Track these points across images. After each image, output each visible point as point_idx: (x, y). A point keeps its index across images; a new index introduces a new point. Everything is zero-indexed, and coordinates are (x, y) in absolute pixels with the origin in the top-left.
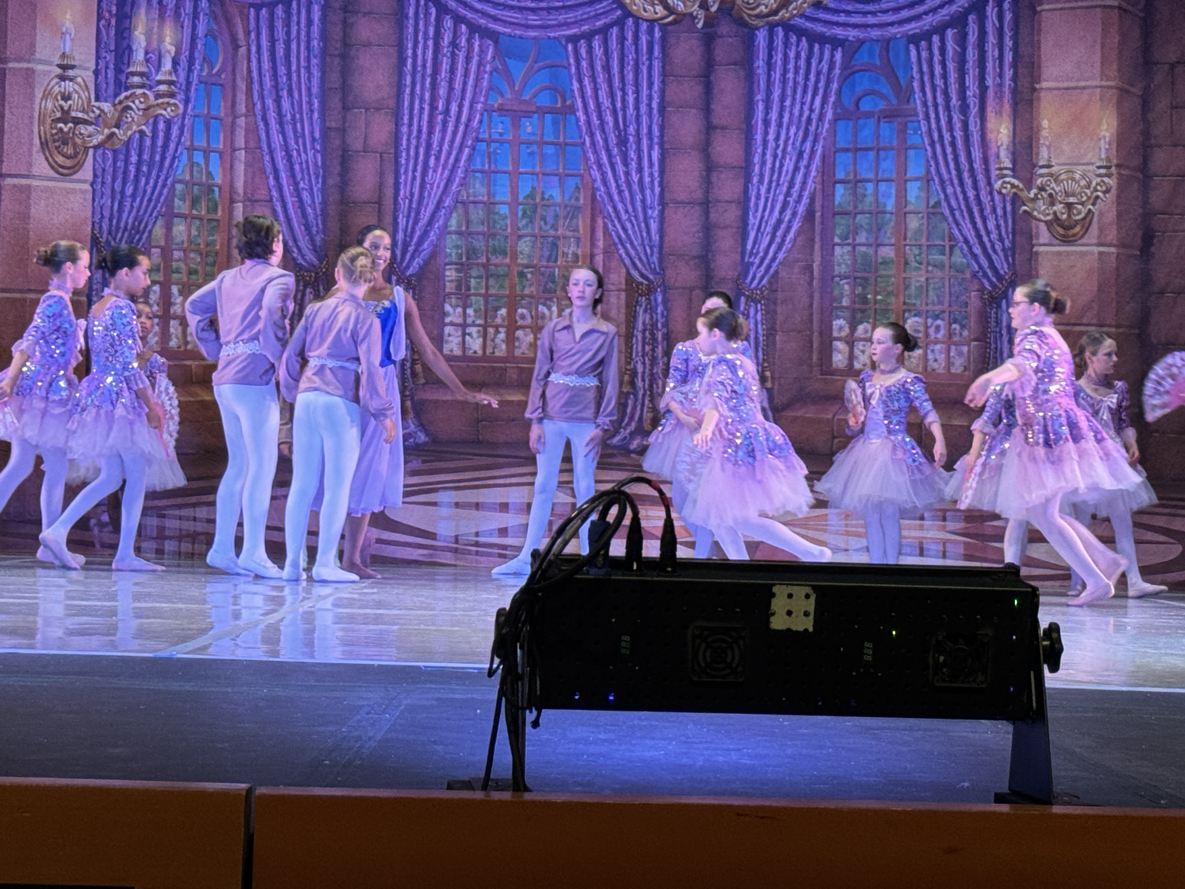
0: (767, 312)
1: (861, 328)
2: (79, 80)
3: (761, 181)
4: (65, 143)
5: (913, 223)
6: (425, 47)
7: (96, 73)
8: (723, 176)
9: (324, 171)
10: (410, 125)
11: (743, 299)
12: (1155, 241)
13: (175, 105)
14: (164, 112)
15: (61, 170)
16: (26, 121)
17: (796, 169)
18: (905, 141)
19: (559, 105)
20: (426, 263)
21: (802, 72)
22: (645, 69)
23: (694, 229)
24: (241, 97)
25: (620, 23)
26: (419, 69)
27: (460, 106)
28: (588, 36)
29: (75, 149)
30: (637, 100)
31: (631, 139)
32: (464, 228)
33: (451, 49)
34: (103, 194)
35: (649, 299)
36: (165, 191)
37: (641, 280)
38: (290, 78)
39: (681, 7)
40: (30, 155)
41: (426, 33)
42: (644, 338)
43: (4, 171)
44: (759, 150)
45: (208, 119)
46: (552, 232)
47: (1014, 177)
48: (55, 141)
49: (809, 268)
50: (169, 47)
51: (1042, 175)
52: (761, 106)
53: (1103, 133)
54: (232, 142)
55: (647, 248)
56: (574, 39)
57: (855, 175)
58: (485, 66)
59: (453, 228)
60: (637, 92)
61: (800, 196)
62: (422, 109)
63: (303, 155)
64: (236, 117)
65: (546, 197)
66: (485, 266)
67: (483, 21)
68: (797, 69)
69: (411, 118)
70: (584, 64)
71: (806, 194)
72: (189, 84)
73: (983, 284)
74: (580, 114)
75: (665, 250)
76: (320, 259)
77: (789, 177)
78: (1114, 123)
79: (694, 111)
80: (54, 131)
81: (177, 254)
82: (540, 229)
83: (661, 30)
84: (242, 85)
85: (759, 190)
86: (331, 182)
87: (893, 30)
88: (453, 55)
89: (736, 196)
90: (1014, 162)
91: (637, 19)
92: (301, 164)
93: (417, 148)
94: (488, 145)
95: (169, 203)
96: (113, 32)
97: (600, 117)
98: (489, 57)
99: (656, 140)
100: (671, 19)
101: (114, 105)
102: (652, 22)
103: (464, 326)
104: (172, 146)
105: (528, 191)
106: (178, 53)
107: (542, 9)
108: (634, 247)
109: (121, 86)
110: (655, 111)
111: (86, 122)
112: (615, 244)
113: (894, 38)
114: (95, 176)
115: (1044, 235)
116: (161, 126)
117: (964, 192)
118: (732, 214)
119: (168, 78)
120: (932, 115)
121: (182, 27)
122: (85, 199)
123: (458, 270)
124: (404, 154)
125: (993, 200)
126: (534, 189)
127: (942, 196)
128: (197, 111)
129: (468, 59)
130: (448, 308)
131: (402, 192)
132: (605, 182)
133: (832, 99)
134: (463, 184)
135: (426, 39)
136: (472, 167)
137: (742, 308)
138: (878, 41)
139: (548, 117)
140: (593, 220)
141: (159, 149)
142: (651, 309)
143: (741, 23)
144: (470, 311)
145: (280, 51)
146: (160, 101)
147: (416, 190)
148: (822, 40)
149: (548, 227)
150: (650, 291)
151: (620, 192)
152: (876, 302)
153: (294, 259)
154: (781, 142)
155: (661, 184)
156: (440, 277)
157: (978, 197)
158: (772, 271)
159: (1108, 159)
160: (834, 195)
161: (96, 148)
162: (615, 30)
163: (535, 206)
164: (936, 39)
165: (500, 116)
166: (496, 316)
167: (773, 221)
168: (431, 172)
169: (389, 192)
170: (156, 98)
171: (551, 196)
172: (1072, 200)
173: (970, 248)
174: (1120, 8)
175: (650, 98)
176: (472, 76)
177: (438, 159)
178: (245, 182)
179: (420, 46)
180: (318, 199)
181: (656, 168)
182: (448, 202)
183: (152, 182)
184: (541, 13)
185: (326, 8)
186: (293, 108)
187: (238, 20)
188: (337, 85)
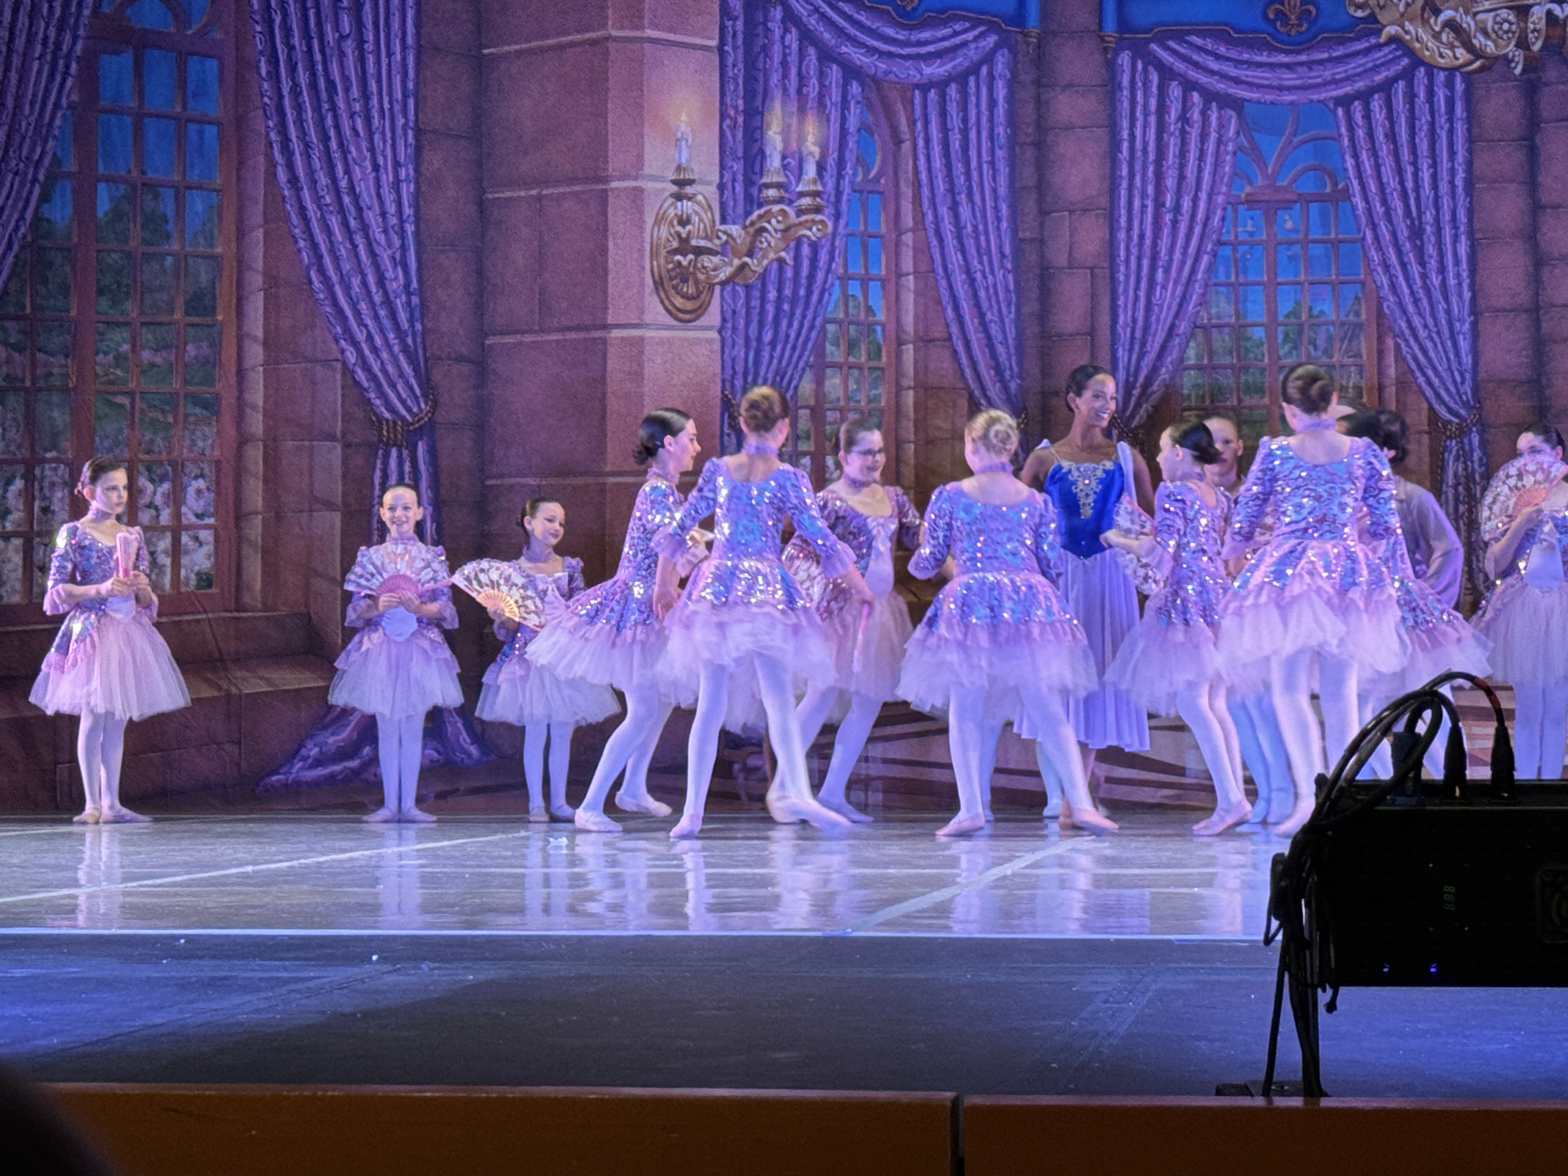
2: (700, 198)
4: (685, 280)
6: (1145, 126)
7: (721, 187)
8: (1557, 272)
9: (1018, 298)
10: (1129, 229)
13: (822, 222)
14: (808, 233)
15: (681, 315)
16: (635, 256)
19: (1328, 190)
20: (1158, 409)
22: (1444, 135)
23: (1521, 344)
24: (907, 208)
25: (1408, 75)
26: (1139, 154)
27: (1195, 200)
28: (1365, 96)
29: (697, 288)
30: (1434, 177)
31: (1429, 229)
32: (1206, 361)
33: (1179, 125)
34: (734, 343)
35: (1462, 442)
36: (814, 334)
37: (1449, 417)
38: (969, 179)
39: (1490, 48)
40: (642, 298)
41: (1146, 105)
42: (1456, 495)
43: (609, 321)
45: (865, 239)
46: (1325, 360)
48: (671, 279)
50: (812, 147)
54: (897, 265)
55: (1456, 373)
56: (1345, 102)
58: (1226, 145)
59: (1192, 362)
60: (1434, 165)
62: (1144, 207)
63: (990, 278)
64: (900, 234)
65: (1315, 312)
67: (1221, 86)
69: (1130, 221)
70: (1361, 133)
72: (839, 193)
74: (1358, 200)
75: (1482, 375)
79: (1515, 186)
80: (670, 266)
81: (831, 416)
83: (1464, 80)
84: (907, 191)
86: (1026, 310)
88: (1183, 133)
91: (1431, 69)
92: (987, 289)
93: (1139, 259)
94: (1235, 251)
95: (819, 350)
96: (740, 134)
98: (1232, 133)
99: (1462, 229)
100: (1477, 64)
101: (745, 228)
102: (1451, 71)
104: (820, 275)
105: (1290, 306)
106: (824, 155)
107: (1301, 64)
108: (1438, 375)
109: (752, 202)
110: (1460, 189)
111: (710, 252)
112: (1412, 371)
114: (724, 320)
116: (806, 250)
119: (812, 188)
121: (828, 120)
122: (712, 351)
124: (1122, 268)
126: (1298, 303)
128: (850, 229)
129: (1203, 137)
131: (1121, 318)
132: (1393, 287)
134: (1203, 302)
135: (1146, 115)
136: (1214, 280)
139: (1314, 206)
140: (1380, 340)
141: (804, 281)
142: (1465, 456)
145: (956, 144)
146: (803, 218)
147: (1140, 315)
149: (1319, 353)
150: (1462, 432)
151: (1416, 301)
155: (1472, 286)
161: (723, 284)
162: (1401, 85)
163: (1301, 327)
165: (1248, 209)
168: (1158, 288)
169: (1105, 319)
170: (798, 216)
171: (1322, 312)
175: (1452, 171)
176: (1210, 159)
177: (1167, 271)
178: (916, 316)
179: (1139, 124)
180: (1011, 334)
181: (1464, 266)
182: (1183, 327)
183: (796, 324)
184: (1299, 69)
185: (1013, 83)
186: (975, 217)
187: (899, 107)
188: (1032, 182)
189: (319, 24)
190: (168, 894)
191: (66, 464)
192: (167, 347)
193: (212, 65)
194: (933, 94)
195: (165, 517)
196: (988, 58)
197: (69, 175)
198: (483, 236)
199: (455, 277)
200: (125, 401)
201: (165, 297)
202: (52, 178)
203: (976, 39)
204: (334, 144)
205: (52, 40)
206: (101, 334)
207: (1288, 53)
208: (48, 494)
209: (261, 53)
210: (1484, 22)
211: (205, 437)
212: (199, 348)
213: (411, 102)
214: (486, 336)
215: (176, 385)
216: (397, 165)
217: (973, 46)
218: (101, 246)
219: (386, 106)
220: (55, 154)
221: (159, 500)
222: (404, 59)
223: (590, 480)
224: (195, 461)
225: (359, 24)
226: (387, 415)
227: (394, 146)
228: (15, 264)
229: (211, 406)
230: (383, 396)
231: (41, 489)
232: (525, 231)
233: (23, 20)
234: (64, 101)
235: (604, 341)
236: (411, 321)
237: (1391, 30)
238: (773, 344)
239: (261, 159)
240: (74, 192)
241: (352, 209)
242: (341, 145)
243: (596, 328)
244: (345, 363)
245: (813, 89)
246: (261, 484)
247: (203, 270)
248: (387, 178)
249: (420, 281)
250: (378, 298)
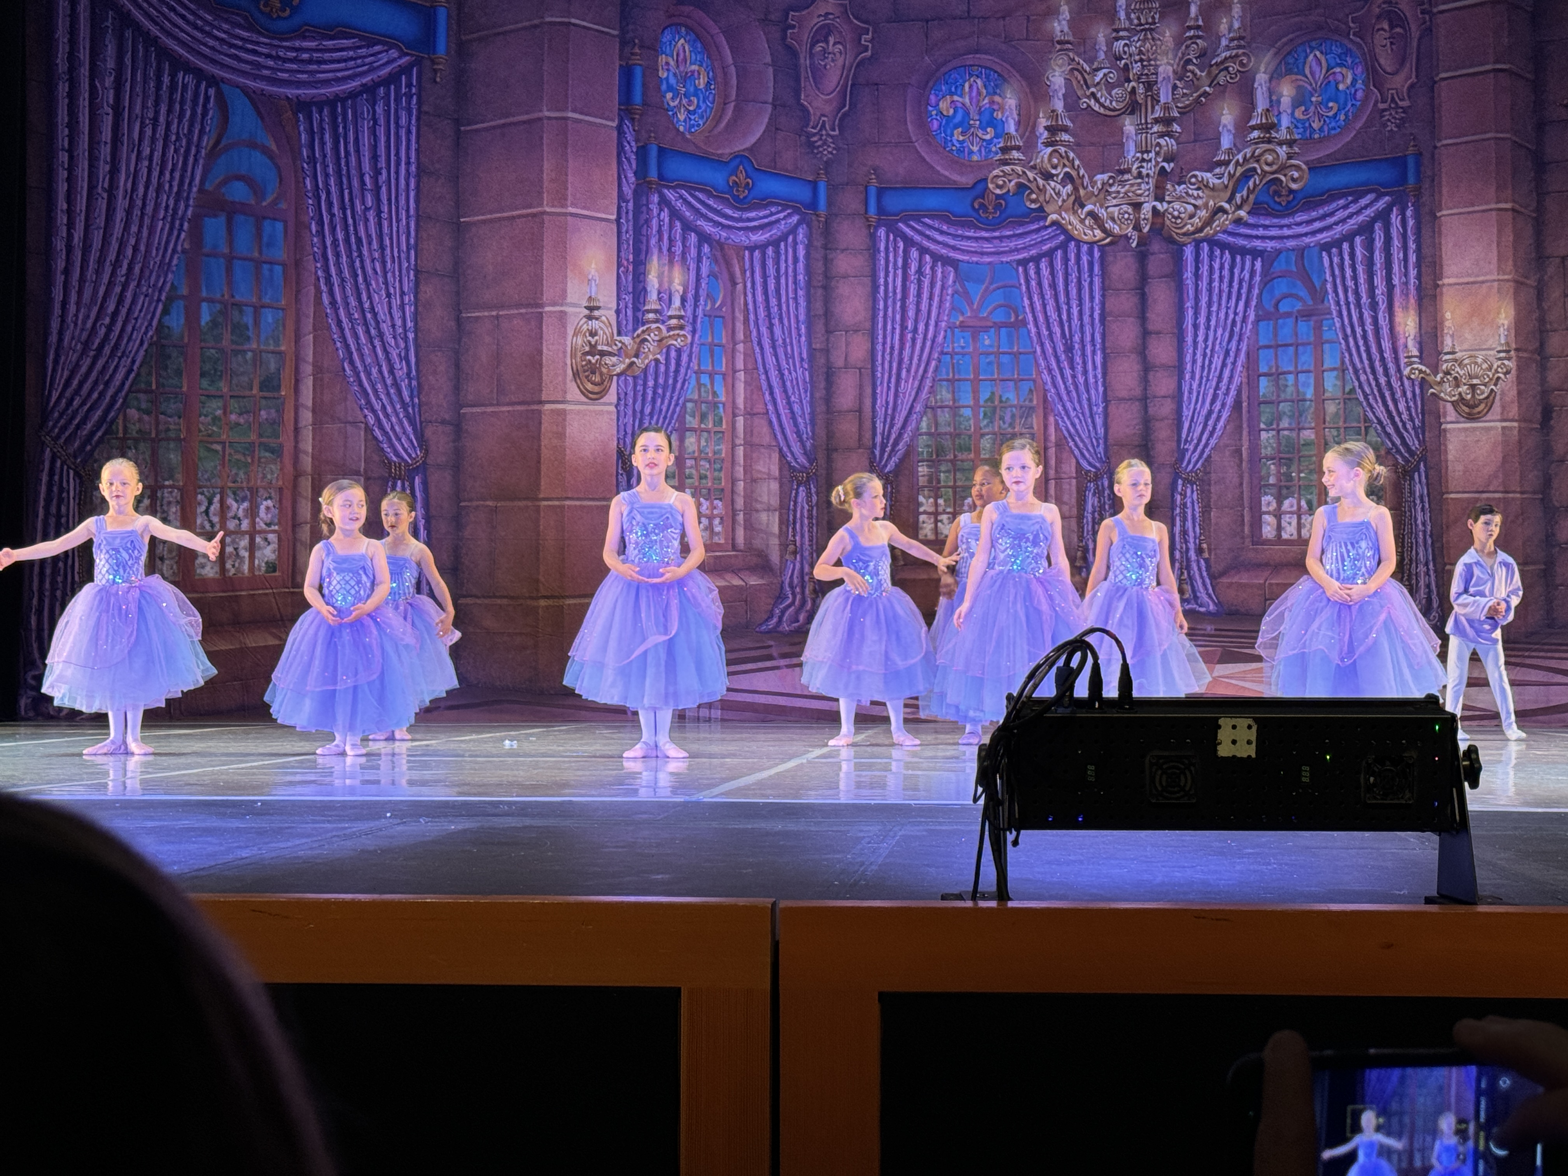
0: (1202, 492)
1: (1286, 504)
2: (604, 318)
3: (1193, 377)
4: (593, 373)
5: (1331, 408)
6: (895, 276)
7: (618, 312)
8: (1159, 375)
9: (812, 386)
10: (884, 343)
11: (1180, 482)
12: (1554, 415)
13: (684, 336)
14: (675, 342)
15: (591, 395)
16: (561, 355)
17: (1224, 365)
18: (1321, 337)
19: (1012, 320)
20: (902, 460)
21: (1226, 280)
22: (1086, 285)
23: (1135, 422)
24: (740, 327)
25: (1064, 246)
26: (891, 294)
27: (927, 325)
28: (1036, 259)
29: (602, 378)
30: (1081, 313)
31: (1077, 346)
32: (933, 430)
33: (917, 276)
34: (625, 414)
35: (1097, 484)
36: (678, 409)
37: (1089, 468)
38: (780, 309)
39: (1116, 230)
40: (565, 383)
41: (895, 263)
43: (543, 399)
44: (1190, 351)
45: (712, 347)
46: (1010, 430)
47: (1420, 363)
48: (585, 371)
49: (1238, 452)
50: (678, 287)
51: (1446, 361)
52: (1190, 313)
53: (1501, 322)
54: (733, 364)
55: (1094, 440)
56: (1024, 263)
57: (1277, 367)
58: (947, 289)
59: (924, 430)
60: (1080, 305)
61: (1228, 389)
62: (894, 328)
63: (794, 373)
64: (735, 344)
65: (1004, 399)
66: (953, 462)
67: (944, 251)
68: (1221, 278)
69: (885, 337)
70: (1033, 283)
71: (1233, 387)
72: (695, 317)
73: (1396, 459)
74: (1031, 326)
75: (1111, 441)
76: (811, 461)
77: (1217, 374)
78: (1512, 312)
79: (1132, 319)
80: (584, 363)
81: (689, 463)
82: (1000, 427)
83: (1099, 250)
84: (740, 316)
85: (1191, 385)
86: (817, 395)
87: (1307, 240)
88: (920, 282)
89: (1171, 392)
90: (1421, 351)
91: (1078, 242)
92: (792, 381)
93: (891, 363)
94: (952, 358)
95: (682, 419)
96: (630, 277)
97: (1049, 328)
98: (950, 282)
99: (1098, 346)
100: (1108, 240)
101: (633, 338)
102: (1091, 244)
103: (936, 514)
104: (683, 371)
105: (987, 395)
106: (685, 292)
107: (996, 238)
108: (1082, 441)
109: (638, 322)
110: (1097, 321)
111: (610, 354)
112: (1065, 438)
113: (1308, 246)
114: (619, 399)
115: (1451, 413)
116: (673, 354)
117: (1376, 380)
118: (1166, 408)
119: (678, 313)
120: (1345, 313)
121: (688, 269)
122: (611, 420)
123: (929, 466)
124: (880, 369)
125: (1402, 384)
126: (993, 393)
127: (1357, 384)
128: (702, 341)
129: (932, 284)
130: (921, 499)
131: (879, 401)
132: (1054, 384)
133: (1254, 303)
134: (932, 391)
135: (895, 269)
136: (939, 377)
137: (1180, 489)
138: (1293, 250)
139: (1003, 331)
140: (1046, 417)
141: (672, 374)
142: (1099, 492)
143: (1170, 240)
144: (941, 501)
145: (772, 286)
146: (672, 333)
147: (891, 399)
148: (1244, 252)
149: (1006, 426)
150: (1097, 477)
151: (1069, 393)
152: (1299, 478)
153: (789, 463)
154: (1210, 343)
155: (1104, 384)
156: (914, 474)
157: (1389, 383)
158: (1205, 455)
159: (1507, 344)
160: (1258, 387)
161: (618, 375)
162: (1059, 253)
163: (995, 408)
164: (1346, 246)
165: (961, 332)
166: (963, 505)
167: (1204, 412)
168: (903, 382)
169: (868, 402)
170: (668, 331)
171: (1008, 399)
172: (1475, 381)
173: (1383, 428)
174: (1513, 210)
175: (1092, 309)
176: (936, 299)
177: (908, 371)
178: (745, 398)
179: (891, 275)
180: (807, 410)
181: (1099, 370)
182: (918, 408)
183: (666, 402)
184: (995, 241)
185: (809, 247)
186: (784, 333)
187: (735, 261)
188: (821, 312)
189: (351, 200)
190: (249, 774)
191: (179, 489)
192: (247, 412)
193: (279, 226)
194: (757, 253)
195: (245, 525)
196: (793, 231)
197: (183, 297)
198: (459, 341)
199: (442, 368)
200: (218, 447)
201: (245, 379)
202: (170, 299)
203: (785, 218)
204: (360, 279)
205: (171, 206)
206: (203, 403)
207: (987, 230)
208: (165, 508)
209: (312, 218)
210: (1113, 213)
211: (272, 473)
212: (268, 414)
213: (413, 253)
214: (462, 407)
215: (253, 437)
216: (403, 293)
217: (783, 222)
218: (203, 344)
219: (396, 254)
220: (172, 284)
221: (241, 513)
222: (408, 224)
223: (530, 503)
224: (265, 488)
225: (378, 200)
226: (394, 459)
227: (401, 281)
228: (145, 356)
229: (277, 452)
230: (392, 446)
231: (162, 505)
232: (488, 339)
233: (152, 194)
234: (179, 248)
235: (540, 412)
236: (412, 397)
237: (1054, 217)
238: (651, 415)
239: (312, 289)
240: (186, 308)
241: (372, 322)
242: (365, 279)
243: (534, 403)
244: (366, 424)
245: (678, 248)
246: (309, 504)
247: (272, 360)
248: (396, 302)
249: (417, 371)
250: (389, 382)
